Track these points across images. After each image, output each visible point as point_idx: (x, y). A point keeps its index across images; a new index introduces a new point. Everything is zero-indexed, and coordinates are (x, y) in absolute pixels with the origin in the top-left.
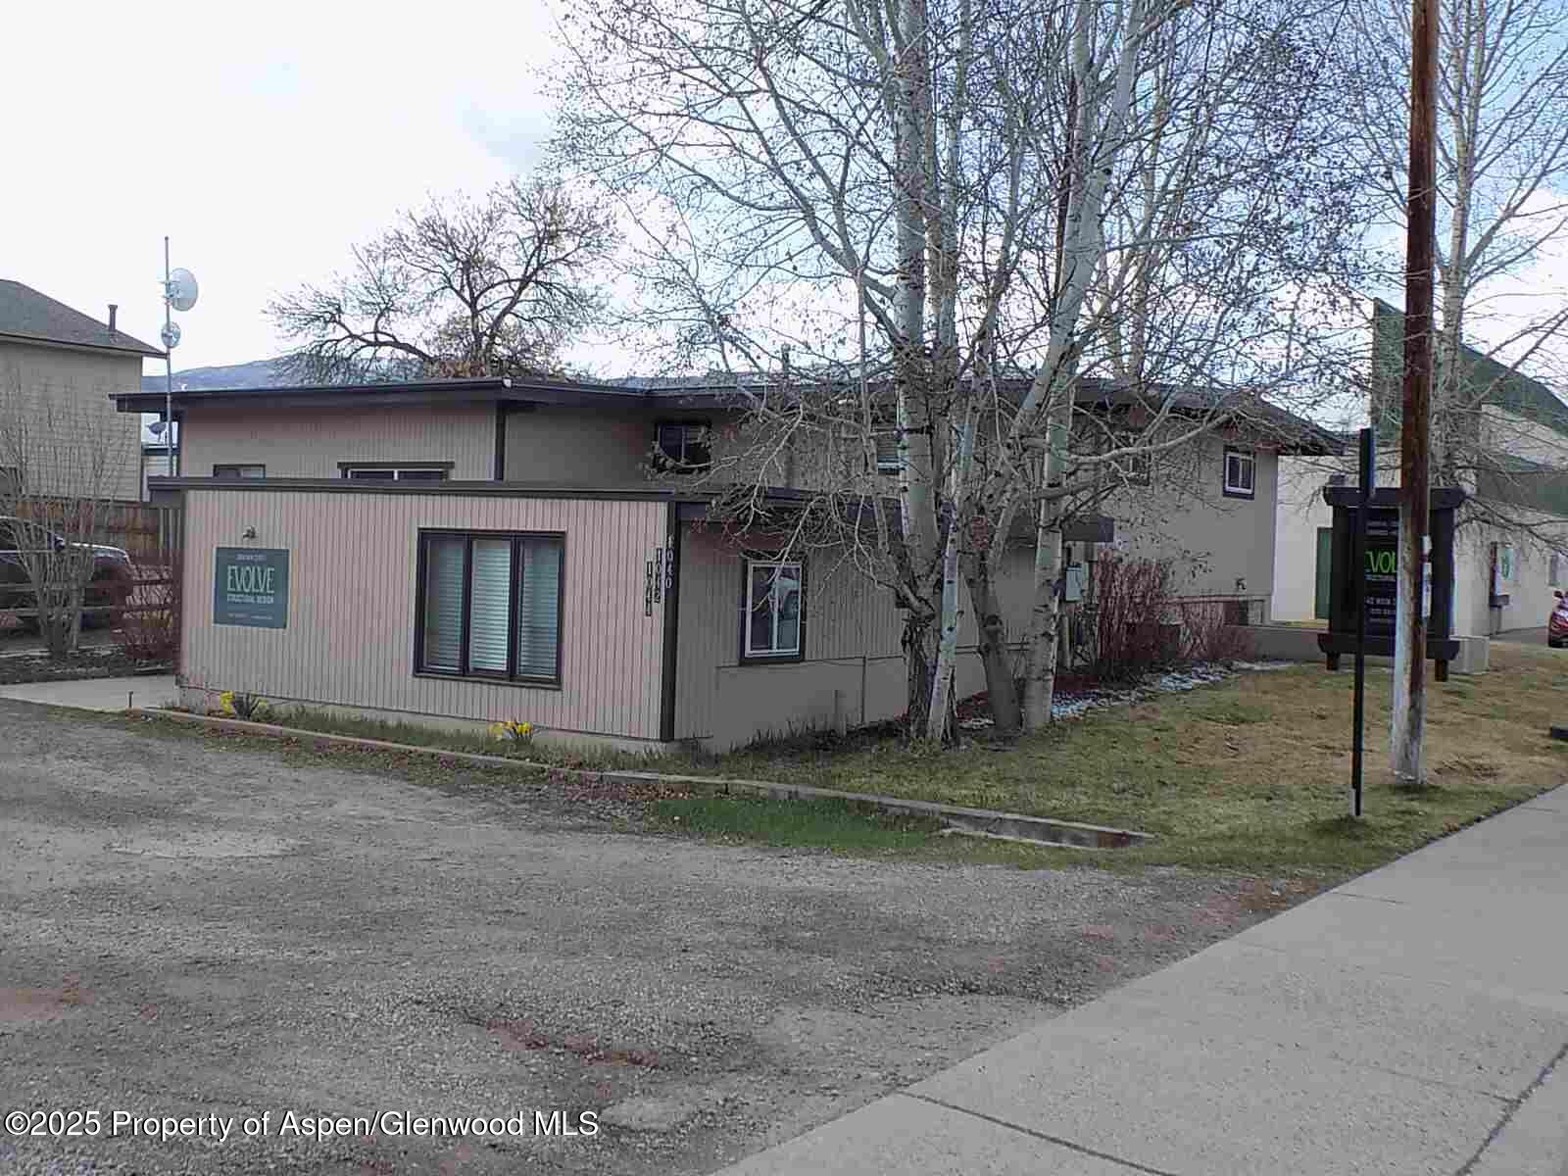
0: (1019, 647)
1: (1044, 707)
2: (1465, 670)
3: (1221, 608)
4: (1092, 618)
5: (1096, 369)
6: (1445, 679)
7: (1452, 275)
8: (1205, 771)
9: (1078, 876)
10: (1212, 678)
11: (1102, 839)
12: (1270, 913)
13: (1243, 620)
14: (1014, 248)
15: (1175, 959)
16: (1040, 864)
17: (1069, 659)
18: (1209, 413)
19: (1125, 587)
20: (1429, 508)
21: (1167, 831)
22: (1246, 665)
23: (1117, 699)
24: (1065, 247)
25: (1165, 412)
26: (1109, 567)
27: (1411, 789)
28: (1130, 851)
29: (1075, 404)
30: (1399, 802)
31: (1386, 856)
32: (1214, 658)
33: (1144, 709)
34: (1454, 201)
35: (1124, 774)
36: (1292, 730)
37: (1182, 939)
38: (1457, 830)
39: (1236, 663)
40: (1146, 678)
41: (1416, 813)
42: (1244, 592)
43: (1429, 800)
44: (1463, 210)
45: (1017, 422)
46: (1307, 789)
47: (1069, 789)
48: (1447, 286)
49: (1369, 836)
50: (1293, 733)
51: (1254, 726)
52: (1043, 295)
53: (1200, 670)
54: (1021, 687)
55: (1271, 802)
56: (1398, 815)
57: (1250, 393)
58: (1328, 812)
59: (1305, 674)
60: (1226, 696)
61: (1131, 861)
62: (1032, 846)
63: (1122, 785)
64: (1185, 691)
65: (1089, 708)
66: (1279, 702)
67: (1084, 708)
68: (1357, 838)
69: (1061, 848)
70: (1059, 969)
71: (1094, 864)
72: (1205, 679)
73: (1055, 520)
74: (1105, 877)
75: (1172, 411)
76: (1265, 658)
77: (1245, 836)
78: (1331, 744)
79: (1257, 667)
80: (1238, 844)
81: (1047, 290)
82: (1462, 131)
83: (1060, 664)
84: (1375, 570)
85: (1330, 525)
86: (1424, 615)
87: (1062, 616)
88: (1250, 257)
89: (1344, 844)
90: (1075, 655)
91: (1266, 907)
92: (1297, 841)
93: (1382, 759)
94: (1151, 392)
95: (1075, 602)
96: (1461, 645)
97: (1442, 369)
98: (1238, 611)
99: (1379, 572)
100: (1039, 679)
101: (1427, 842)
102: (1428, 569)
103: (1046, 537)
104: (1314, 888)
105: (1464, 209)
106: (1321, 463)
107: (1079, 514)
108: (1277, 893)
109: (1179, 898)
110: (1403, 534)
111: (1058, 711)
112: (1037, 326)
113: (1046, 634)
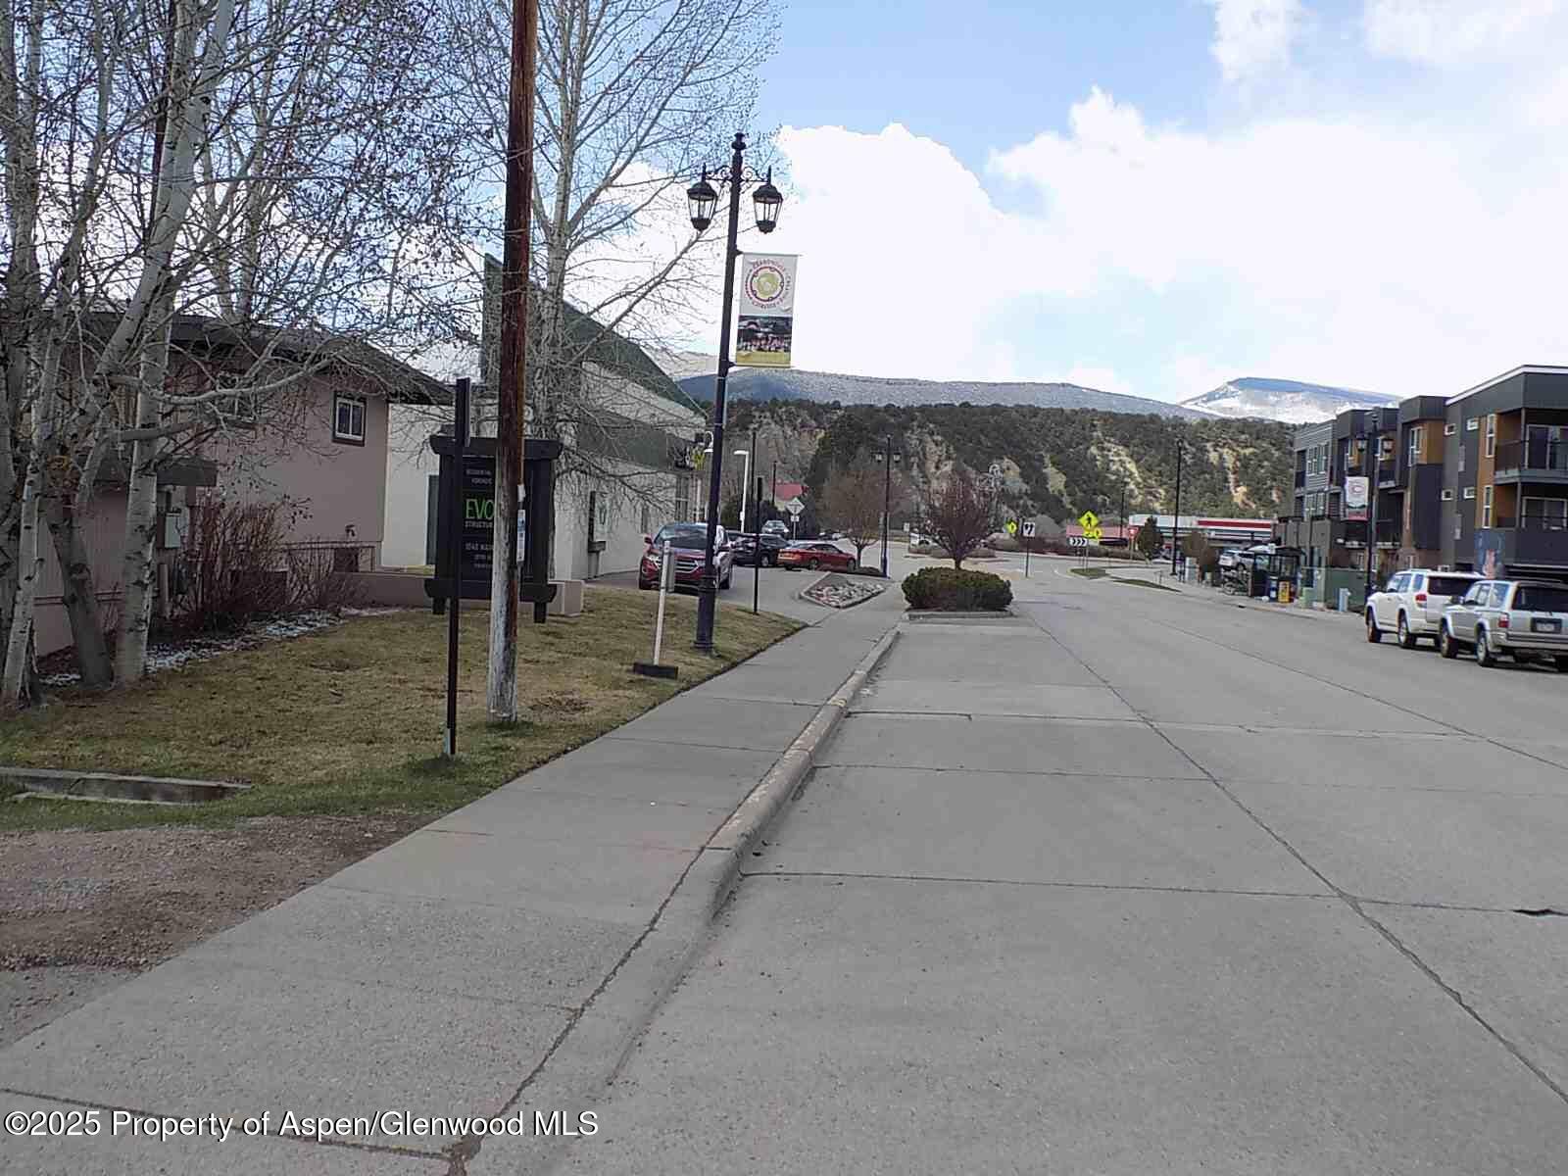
0: (110, 597)
1: (138, 658)
2: (563, 613)
3: (330, 555)
4: (192, 566)
5: (195, 306)
6: (543, 621)
7: (555, 237)
8: (309, 719)
9: (168, 833)
10: (318, 625)
11: (195, 793)
12: (361, 856)
13: (353, 566)
14: (101, 172)
15: (261, 909)
16: (125, 823)
17: (168, 609)
18: (310, 357)
19: (228, 533)
20: (523, 458)
21: (264, 780)
22: (355, 612)
23: (220, 649)
24: (161, 175)
25: (268, 353)
26: (212, 511)
27: (507, 726)
28: (226, 804)
29: (172, 341)
30: (495, 739)
31: (478, 791)
32: (320, 604)
33: (247, 658)
34: (558, 167)
35: (221, 725)
36: (395, 673)
37: (270, 889)
38: (545, 762)
39: (343, 609)
40: (251, 626)
41: (508, 748)
42: (353, 539)
43: (522, 736)
44: (566, 177)
45: (104, 358)
46: (407, 732)
47: (162, 744)
48: (551, 247)
49: (463, 774)
50: (397, 676)
51: (358, 672)
52: (137, 223)
53: (307, 617)
54: (111, 641)
55: (371, 746)
56: (493, 752)
57: (353, 340)
58: (427, 751)
59: (412, 619)
60: (331, 643)
61: (222, 814)
62: (118, 805)
63: (219, 737)
64: (291, 639)
65: (188, 659)
66: (385, 647)
67: (182, 659)
68: (451, 776)
69: (149, 806)
70: (137, 932)
71: (182, 820)
72: (311, 626)
73: (150, 461)
74: (194, 832)
75: (275, 352)
76: (374, 605)
77: (343, 782)
78: (433, 687)
79: (365, 613)
80: (335, 789)
81: (141, 219)
82: (566, 100)
83: (157, 614)
84: (479, 517)
85: (438, 473)
86: (518, 560)
87: (159, 565)
88: (355, 204)
89: (439, 782)
90: (176, 604)
91: (355, 851)
92: (394, 783)
93: (478, 700)
94: (255, 333)
95: (176, 548)
96: (558, 589)
97: (545, 326)
98: (347, 558)
99: (483, 519)
100: (131, 630)
101: (517, 775)
102: (522, 516)
103: (139, 481)
104: (407, 827)
105: (566, 175)
106: (431, 412)
107: (175, 457)
108: (370, 835)
109: (270, 847)
110: (500, 483)
111: (154, 664)
112: (128, 256)
113: (139, 583)
